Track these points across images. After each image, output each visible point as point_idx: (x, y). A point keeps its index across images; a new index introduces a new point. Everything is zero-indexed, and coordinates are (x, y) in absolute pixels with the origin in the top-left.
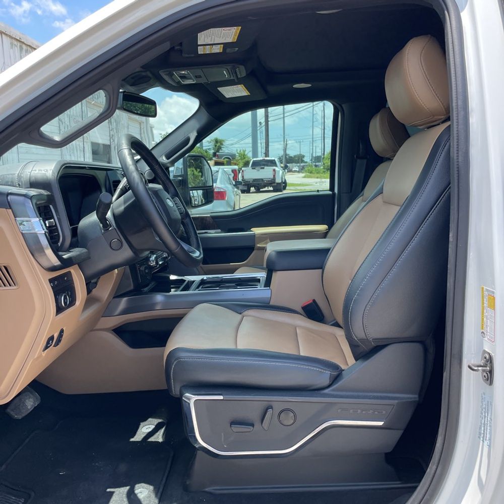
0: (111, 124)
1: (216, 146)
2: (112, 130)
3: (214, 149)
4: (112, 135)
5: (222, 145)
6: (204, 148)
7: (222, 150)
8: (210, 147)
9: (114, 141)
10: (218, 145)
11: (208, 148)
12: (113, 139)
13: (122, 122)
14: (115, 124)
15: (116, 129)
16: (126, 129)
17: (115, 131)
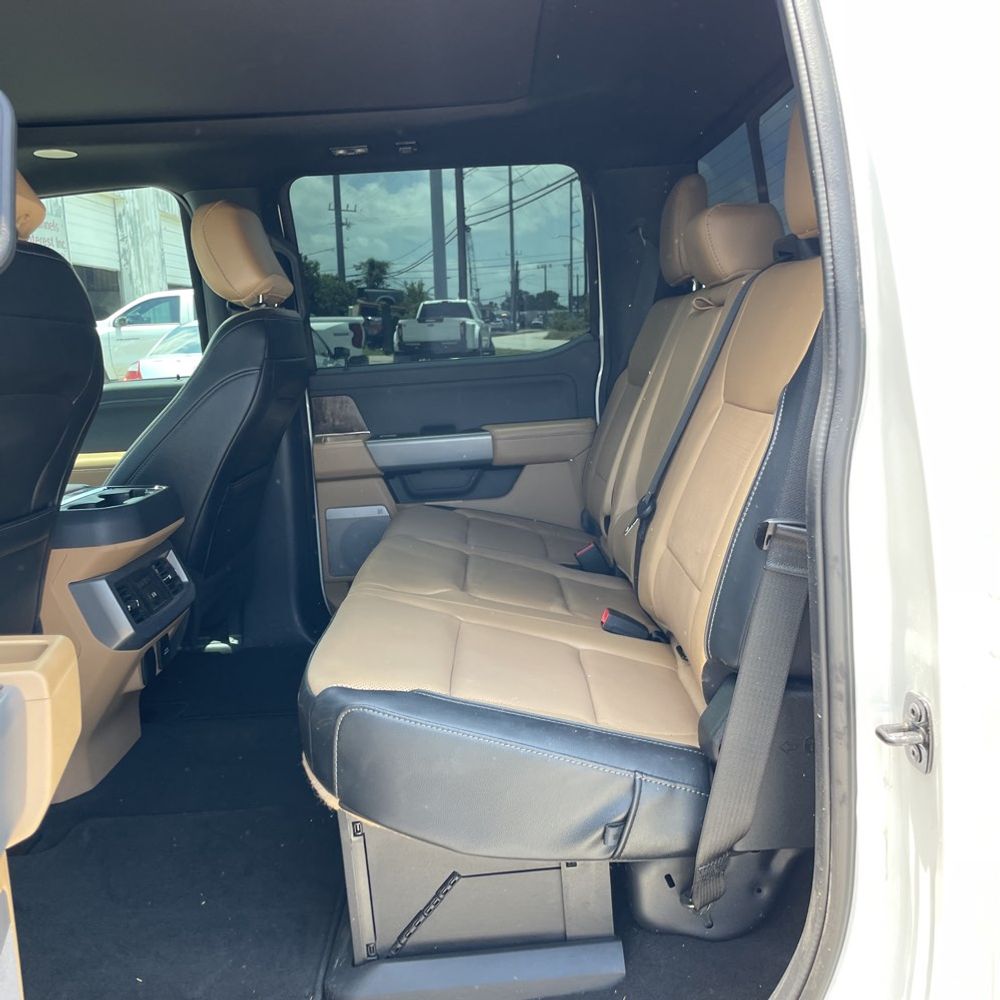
0: (121, 227)
1: (370, 275)
2: (122, 240)
3: (367, 282)
4: (124, 251)
5: (385, 273)
6: (347, 279)
7: (383, 283)
8: (359, 278)
9: (128, 263)
10: (374, 273)
11: (355, 278)
12: (126, 260)
13: (148, 223)
14: (129, 227)
15: (132, 238)
16: (156, 239)
17: (130, 241)
